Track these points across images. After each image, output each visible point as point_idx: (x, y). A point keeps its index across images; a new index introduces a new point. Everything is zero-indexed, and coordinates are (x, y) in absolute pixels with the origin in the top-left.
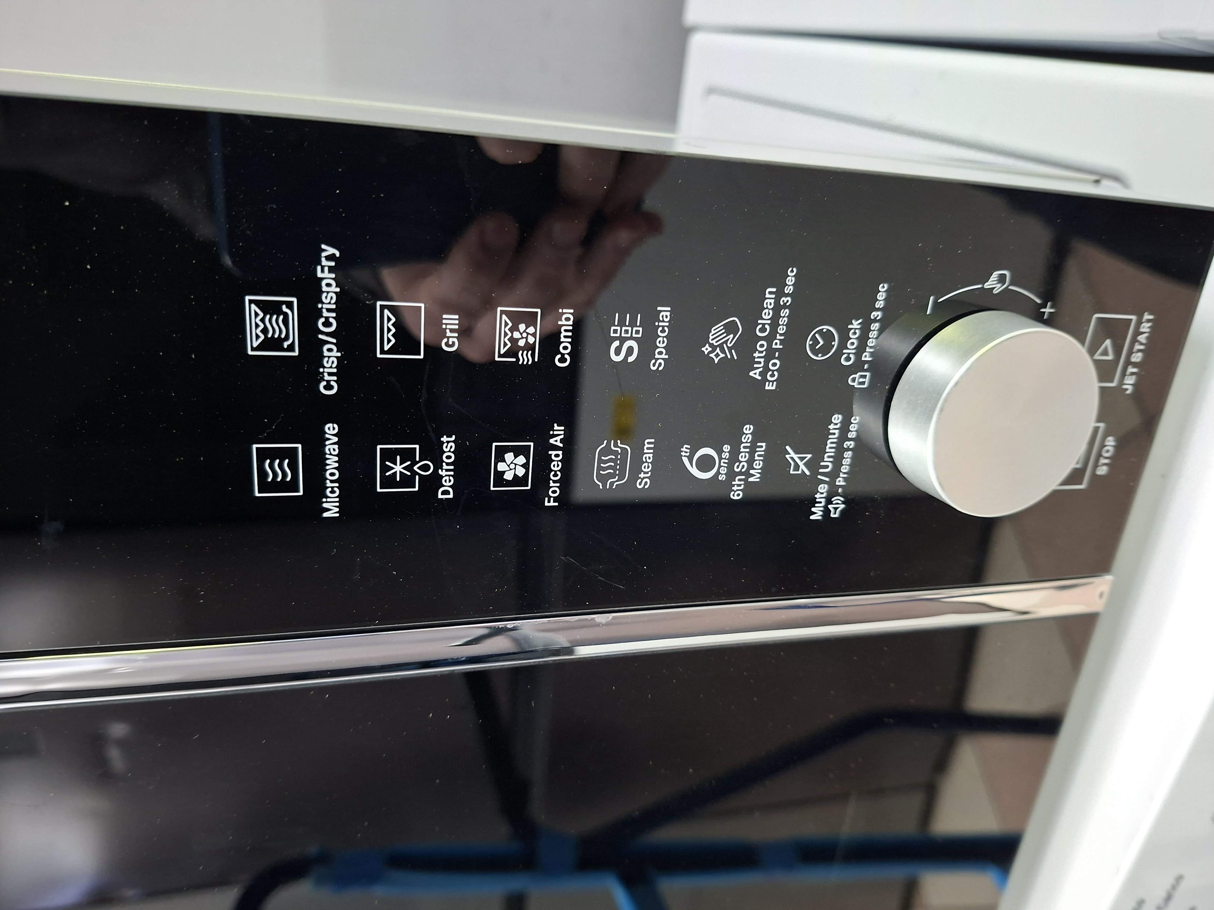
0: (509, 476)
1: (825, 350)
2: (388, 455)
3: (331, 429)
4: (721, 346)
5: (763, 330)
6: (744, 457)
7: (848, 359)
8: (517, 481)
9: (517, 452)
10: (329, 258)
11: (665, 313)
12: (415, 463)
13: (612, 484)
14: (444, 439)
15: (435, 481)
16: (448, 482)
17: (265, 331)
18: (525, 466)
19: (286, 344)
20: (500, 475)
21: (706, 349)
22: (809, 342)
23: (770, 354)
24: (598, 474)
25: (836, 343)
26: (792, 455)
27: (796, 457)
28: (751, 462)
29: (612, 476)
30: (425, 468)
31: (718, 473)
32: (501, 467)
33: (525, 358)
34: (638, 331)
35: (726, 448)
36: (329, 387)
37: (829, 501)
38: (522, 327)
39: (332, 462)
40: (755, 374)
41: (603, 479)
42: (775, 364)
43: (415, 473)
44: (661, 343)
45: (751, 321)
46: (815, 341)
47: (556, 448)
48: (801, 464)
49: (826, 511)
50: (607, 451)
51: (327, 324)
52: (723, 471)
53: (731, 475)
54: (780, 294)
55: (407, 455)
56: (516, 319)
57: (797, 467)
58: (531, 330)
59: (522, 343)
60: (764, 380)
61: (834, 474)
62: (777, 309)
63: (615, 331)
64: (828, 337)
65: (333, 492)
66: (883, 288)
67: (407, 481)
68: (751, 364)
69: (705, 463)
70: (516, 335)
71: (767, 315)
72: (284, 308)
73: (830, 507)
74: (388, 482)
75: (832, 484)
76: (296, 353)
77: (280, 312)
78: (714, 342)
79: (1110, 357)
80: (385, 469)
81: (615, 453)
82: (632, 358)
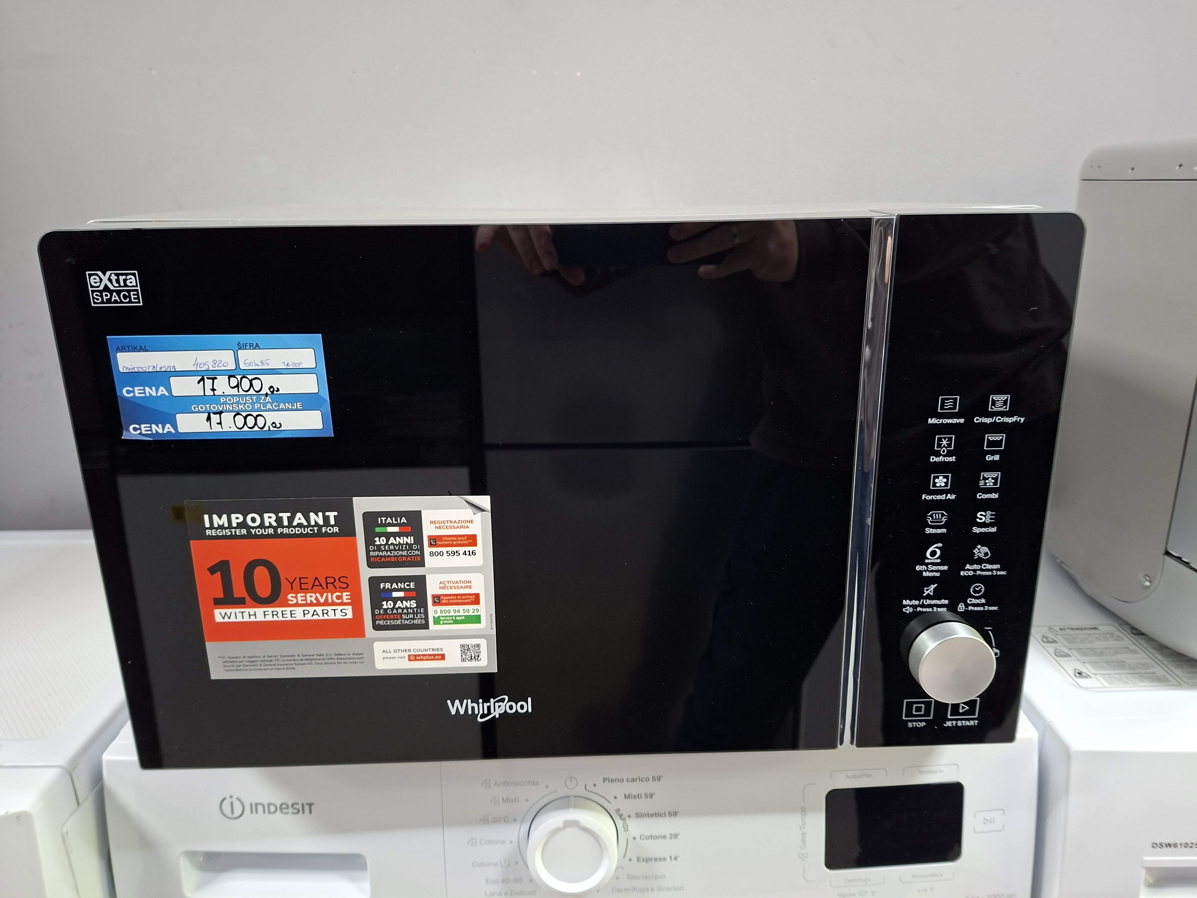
0: (937, 480)
1: (975, 591)
2: (950, 439)
3: (962, 421)
4: (980, 552)
5: (985, 566)
6: (935, 568)
7: (970, 601)
8: (934, 484)
9: (946, 483)
10: (1020, 420)
11: (994, 530)
12: (946, 448)
13: (929, 519)
14: (954, 457)
15: (938, 454)
16: (937, 459)
17: (998, 401)
18: (940, 486)
19: (993, 407)
20: (938, 477)
21: (979, 547)
22: (977, 584)
23: (975, 571)
24: (933, 513)
25: (977, 595)
26: (933, 587)
27: (932, 589)
28: (932, 571)
29: (932, 519)
30: (944, 451)
31: (928, 559)
32: (941, 478)
33: (982, 483)
34: (988, 521)
35: (939, 561)
36: (977, 420)
37: (910, 606)
38: (993, 481)
39: (950, 421)
40: (968, 566)
41: (932, 516)
42: (971, 573)
43: (942, 448)
44: (983, 530)
45: (990, 562)
46: (977, 587)
47: (946, 496)
48: (928, 592)
49: (906, 606)
50: (943, 515)
51: (999, 419)
52: (929, 561)
53: (927, 565)
54: (997, 570)
55: (949, 445)
56: (996, 479)
57: (927, 590)
58: (992, 484)
59: (987, 481)
60: (965, 570)
61: (923, 606)
62: (991, 570)
63: (989, 513)
64: (980, 591)
65: (938, 421)
66: (995, 608)
67: (939, 446)
68: (971, 564)
69: (933, 553)
70: (990, 479)
71: (989, 567)
72: (1005, 407)
73: (908, 607)
74: (940, 440)
75: (919, 606)
76: (990, 410)
77: (1004, 405)
78: (981, 549)
79: (961, 711)
80: (945, 438)
81: (942, 519)
82: (978, 520)
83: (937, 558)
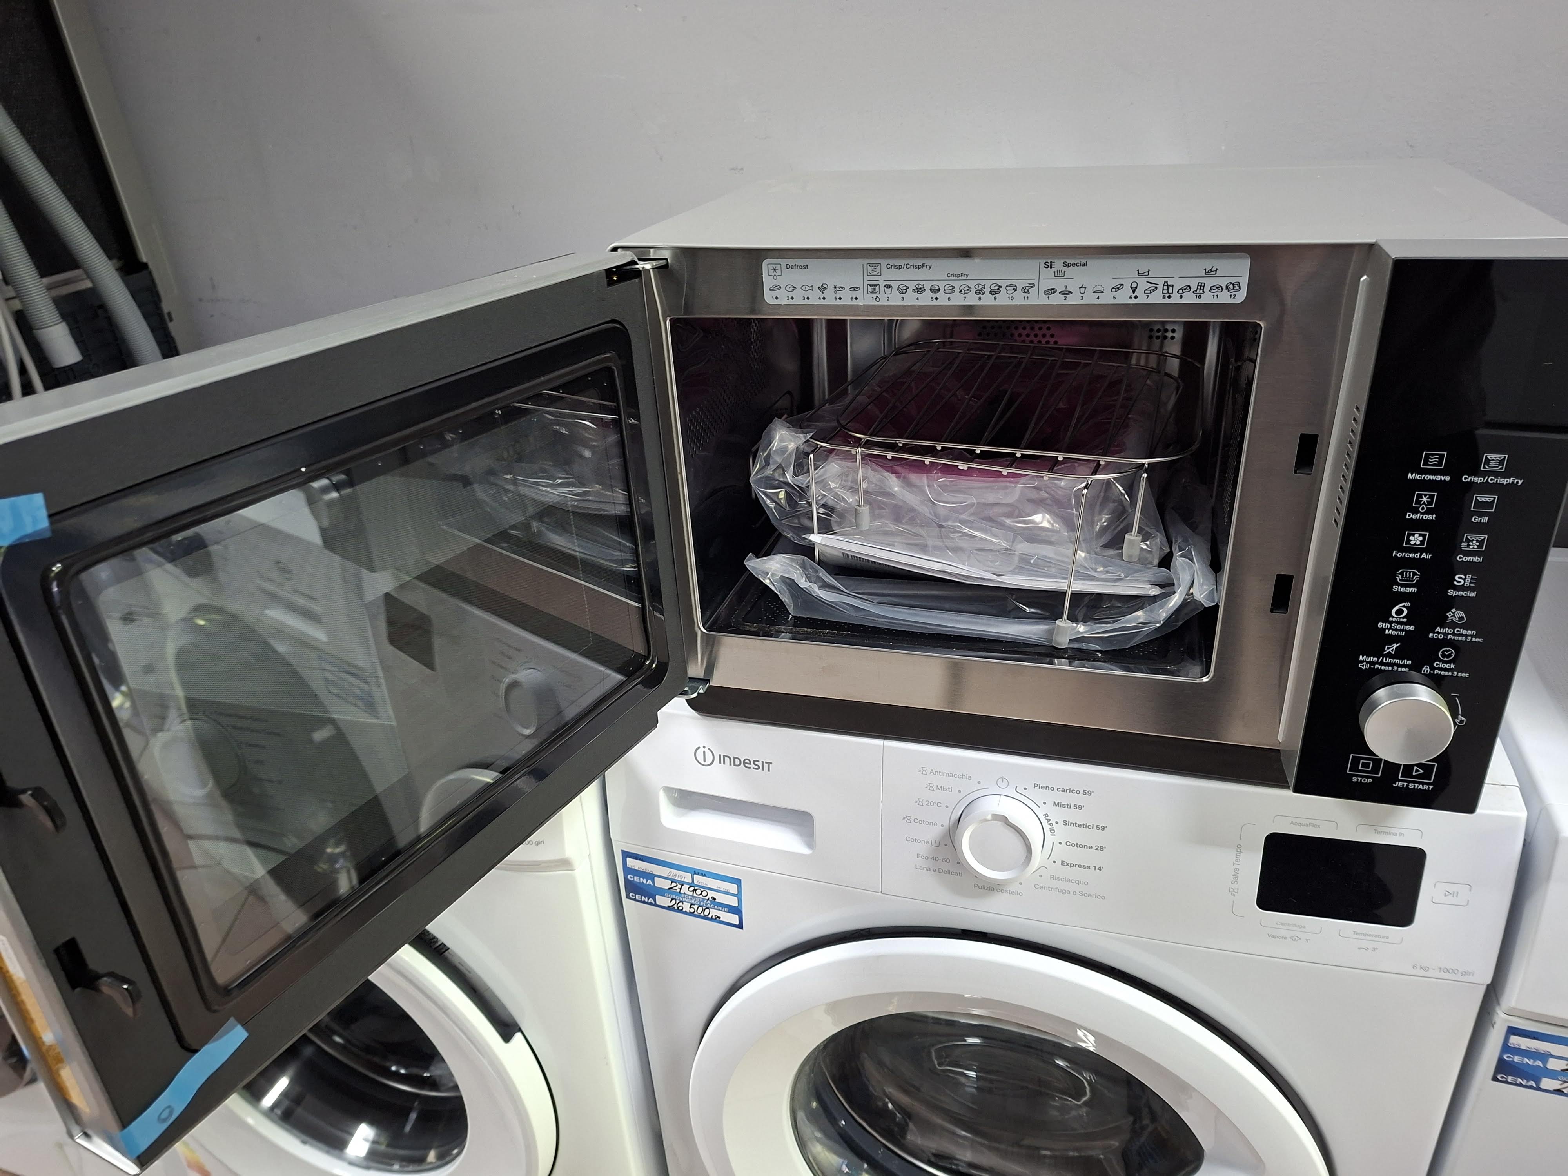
0: (1411, 538)
1: (1443, 655)
2: (1432, 497)
3: (1447, 478)
4: (1454, 616)
5: (1458, 631)
6: (1399, 627)
7: (1437, 664)
8: (1408, 541)
9: (1422, 542)
10: (1517, 482)
11: (1473, 594)
12: (1426, 505)
13: (1399, 577)
14: (1434, 516)
15: (1416, 511)
16: (1414, 516)
17: (1493, 460)
18: (1415, 544)
19: (1486, 466)
20: (1413, 535)
21: (1454, 610)
22: (1448, 649)
23: (1446, 634)
24: (1404, 571)
25: (1446, 659)
26: (1395, 646)
27: (1394, 648)
28: (1396, 630)
29: (1402, 576)
30: (1423, 509)
31: (1393, 617)
32: (1417, 536)
33: (1464, 545)
34: (1467, 585)
35: (1405, 620)
36: (1465, 478)
37: (1367, 662)
38: (1478, 544)
39: (1433, 478)
40: (1438, 629)
41: (1402, 574)
42: (1441, 636)
43: (1421, 505)
44: (1460, 593)
45: (1463, 626)
46: (1447, 651)
47: (1420, 555)
48: (1390, 650)
49: (1362, 662)
50: (1415, 574)
51: (1491, 480)
52: (1394, 619)
53: (1391, 623)
54: (1472, 636)
55: (1430, 503)
56: (1481, 542)
57: (1388, 648)
58: (1476, 547)
59: (1471, 543)
60: (1434, 633)
61: (1382, 663)
62: (1466, 636)
63: (1469, 577)
64: (1450, 655)
65: (1419, 477)
66: (1467, 675)
67: (1418, 502)
68: (1442, 627)
69: (1399, 612)
70: (1474, 542)
71: (1464, 632)
72: (1500, 467)
73: (1365, 663)
74: (1420, 496)
75: (1377, 663)
76: (1482, 469)
77: (1499, 465)
78: (1456, 613)
79: (1414, 774)
80: (1425, 495)
81: (1413, 577)
82: (1456, 583)
83: (1403, 618)
